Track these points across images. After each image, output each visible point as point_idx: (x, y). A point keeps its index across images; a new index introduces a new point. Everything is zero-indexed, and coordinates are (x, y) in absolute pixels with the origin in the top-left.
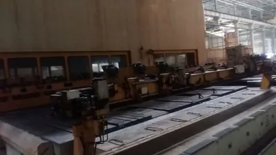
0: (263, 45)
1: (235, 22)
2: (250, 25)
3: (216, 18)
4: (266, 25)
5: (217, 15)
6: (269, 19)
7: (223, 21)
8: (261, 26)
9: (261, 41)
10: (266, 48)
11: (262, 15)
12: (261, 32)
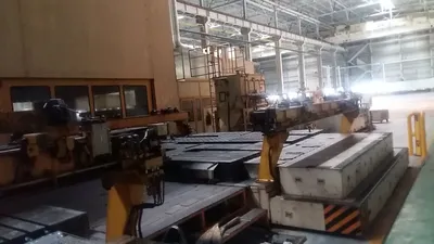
0: (319, 76)
1: (275, 38)
2: (299, 43)
3: (245, 30)
4: (324, 45)
5: (247, 24)
6: (327, 36)
7: (263, 37)
8: (317, 47)
9: (316, 70)
10: (323, 80)
11: (318, 29)
12: (316, 55)
